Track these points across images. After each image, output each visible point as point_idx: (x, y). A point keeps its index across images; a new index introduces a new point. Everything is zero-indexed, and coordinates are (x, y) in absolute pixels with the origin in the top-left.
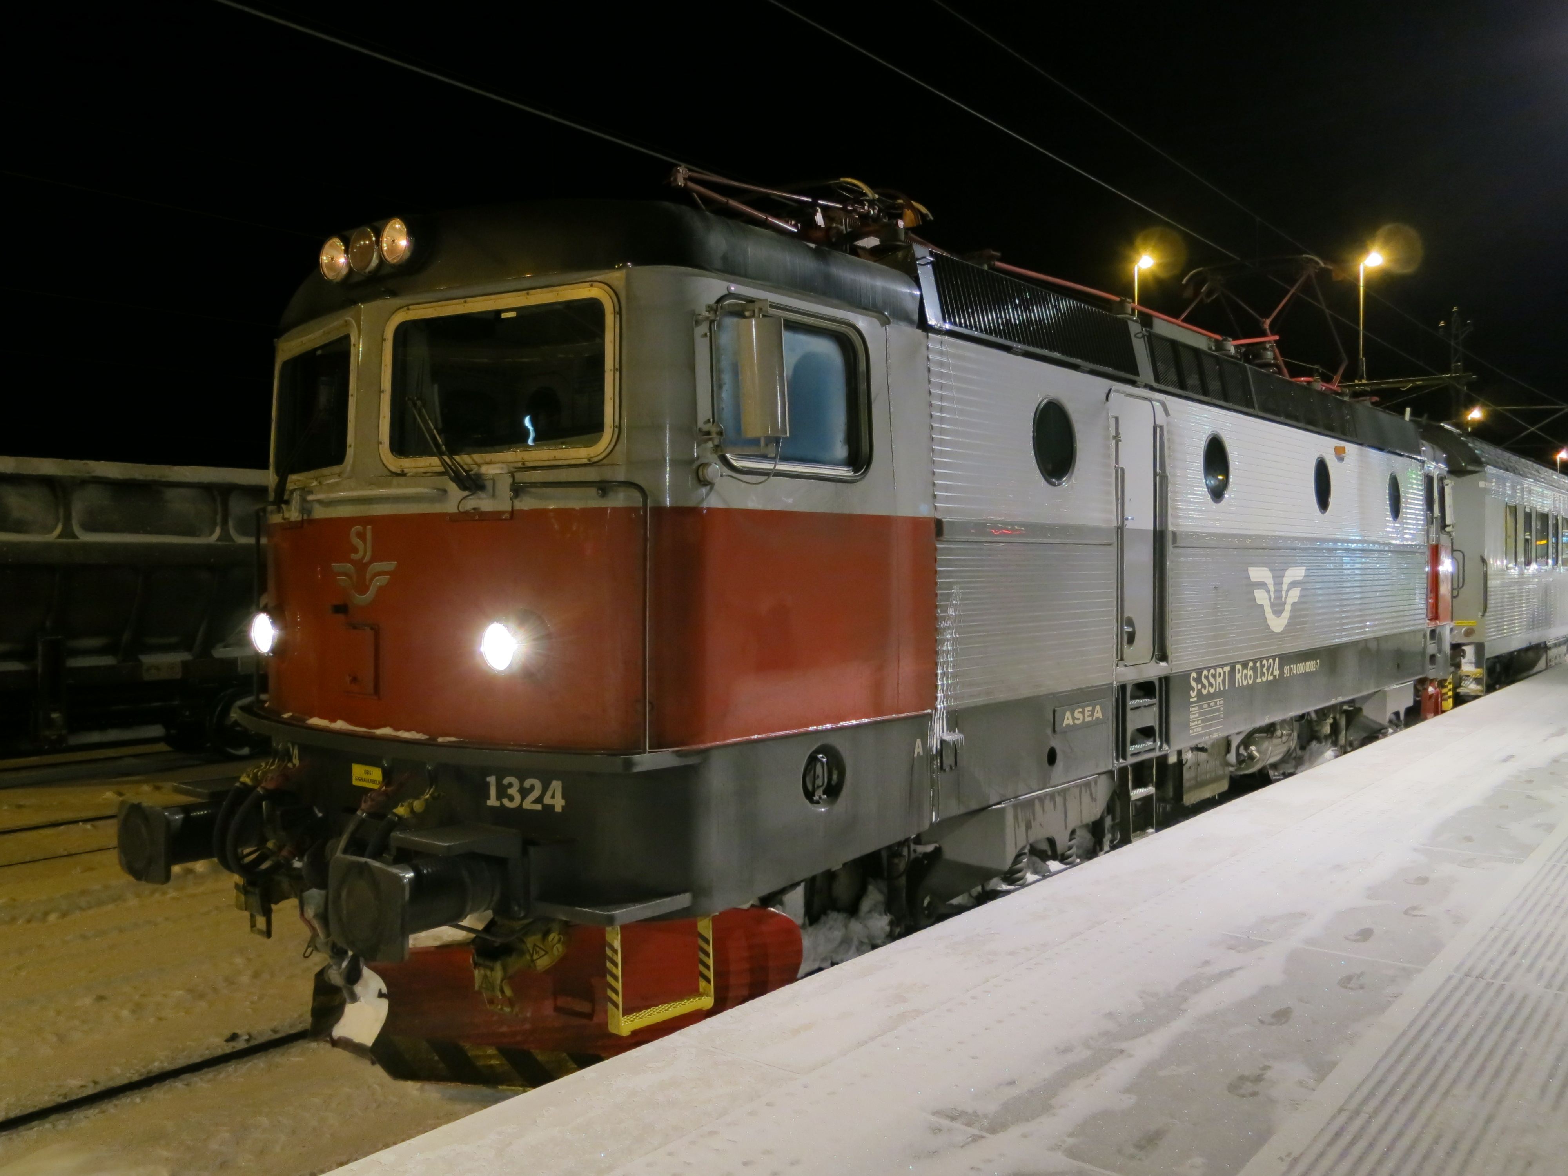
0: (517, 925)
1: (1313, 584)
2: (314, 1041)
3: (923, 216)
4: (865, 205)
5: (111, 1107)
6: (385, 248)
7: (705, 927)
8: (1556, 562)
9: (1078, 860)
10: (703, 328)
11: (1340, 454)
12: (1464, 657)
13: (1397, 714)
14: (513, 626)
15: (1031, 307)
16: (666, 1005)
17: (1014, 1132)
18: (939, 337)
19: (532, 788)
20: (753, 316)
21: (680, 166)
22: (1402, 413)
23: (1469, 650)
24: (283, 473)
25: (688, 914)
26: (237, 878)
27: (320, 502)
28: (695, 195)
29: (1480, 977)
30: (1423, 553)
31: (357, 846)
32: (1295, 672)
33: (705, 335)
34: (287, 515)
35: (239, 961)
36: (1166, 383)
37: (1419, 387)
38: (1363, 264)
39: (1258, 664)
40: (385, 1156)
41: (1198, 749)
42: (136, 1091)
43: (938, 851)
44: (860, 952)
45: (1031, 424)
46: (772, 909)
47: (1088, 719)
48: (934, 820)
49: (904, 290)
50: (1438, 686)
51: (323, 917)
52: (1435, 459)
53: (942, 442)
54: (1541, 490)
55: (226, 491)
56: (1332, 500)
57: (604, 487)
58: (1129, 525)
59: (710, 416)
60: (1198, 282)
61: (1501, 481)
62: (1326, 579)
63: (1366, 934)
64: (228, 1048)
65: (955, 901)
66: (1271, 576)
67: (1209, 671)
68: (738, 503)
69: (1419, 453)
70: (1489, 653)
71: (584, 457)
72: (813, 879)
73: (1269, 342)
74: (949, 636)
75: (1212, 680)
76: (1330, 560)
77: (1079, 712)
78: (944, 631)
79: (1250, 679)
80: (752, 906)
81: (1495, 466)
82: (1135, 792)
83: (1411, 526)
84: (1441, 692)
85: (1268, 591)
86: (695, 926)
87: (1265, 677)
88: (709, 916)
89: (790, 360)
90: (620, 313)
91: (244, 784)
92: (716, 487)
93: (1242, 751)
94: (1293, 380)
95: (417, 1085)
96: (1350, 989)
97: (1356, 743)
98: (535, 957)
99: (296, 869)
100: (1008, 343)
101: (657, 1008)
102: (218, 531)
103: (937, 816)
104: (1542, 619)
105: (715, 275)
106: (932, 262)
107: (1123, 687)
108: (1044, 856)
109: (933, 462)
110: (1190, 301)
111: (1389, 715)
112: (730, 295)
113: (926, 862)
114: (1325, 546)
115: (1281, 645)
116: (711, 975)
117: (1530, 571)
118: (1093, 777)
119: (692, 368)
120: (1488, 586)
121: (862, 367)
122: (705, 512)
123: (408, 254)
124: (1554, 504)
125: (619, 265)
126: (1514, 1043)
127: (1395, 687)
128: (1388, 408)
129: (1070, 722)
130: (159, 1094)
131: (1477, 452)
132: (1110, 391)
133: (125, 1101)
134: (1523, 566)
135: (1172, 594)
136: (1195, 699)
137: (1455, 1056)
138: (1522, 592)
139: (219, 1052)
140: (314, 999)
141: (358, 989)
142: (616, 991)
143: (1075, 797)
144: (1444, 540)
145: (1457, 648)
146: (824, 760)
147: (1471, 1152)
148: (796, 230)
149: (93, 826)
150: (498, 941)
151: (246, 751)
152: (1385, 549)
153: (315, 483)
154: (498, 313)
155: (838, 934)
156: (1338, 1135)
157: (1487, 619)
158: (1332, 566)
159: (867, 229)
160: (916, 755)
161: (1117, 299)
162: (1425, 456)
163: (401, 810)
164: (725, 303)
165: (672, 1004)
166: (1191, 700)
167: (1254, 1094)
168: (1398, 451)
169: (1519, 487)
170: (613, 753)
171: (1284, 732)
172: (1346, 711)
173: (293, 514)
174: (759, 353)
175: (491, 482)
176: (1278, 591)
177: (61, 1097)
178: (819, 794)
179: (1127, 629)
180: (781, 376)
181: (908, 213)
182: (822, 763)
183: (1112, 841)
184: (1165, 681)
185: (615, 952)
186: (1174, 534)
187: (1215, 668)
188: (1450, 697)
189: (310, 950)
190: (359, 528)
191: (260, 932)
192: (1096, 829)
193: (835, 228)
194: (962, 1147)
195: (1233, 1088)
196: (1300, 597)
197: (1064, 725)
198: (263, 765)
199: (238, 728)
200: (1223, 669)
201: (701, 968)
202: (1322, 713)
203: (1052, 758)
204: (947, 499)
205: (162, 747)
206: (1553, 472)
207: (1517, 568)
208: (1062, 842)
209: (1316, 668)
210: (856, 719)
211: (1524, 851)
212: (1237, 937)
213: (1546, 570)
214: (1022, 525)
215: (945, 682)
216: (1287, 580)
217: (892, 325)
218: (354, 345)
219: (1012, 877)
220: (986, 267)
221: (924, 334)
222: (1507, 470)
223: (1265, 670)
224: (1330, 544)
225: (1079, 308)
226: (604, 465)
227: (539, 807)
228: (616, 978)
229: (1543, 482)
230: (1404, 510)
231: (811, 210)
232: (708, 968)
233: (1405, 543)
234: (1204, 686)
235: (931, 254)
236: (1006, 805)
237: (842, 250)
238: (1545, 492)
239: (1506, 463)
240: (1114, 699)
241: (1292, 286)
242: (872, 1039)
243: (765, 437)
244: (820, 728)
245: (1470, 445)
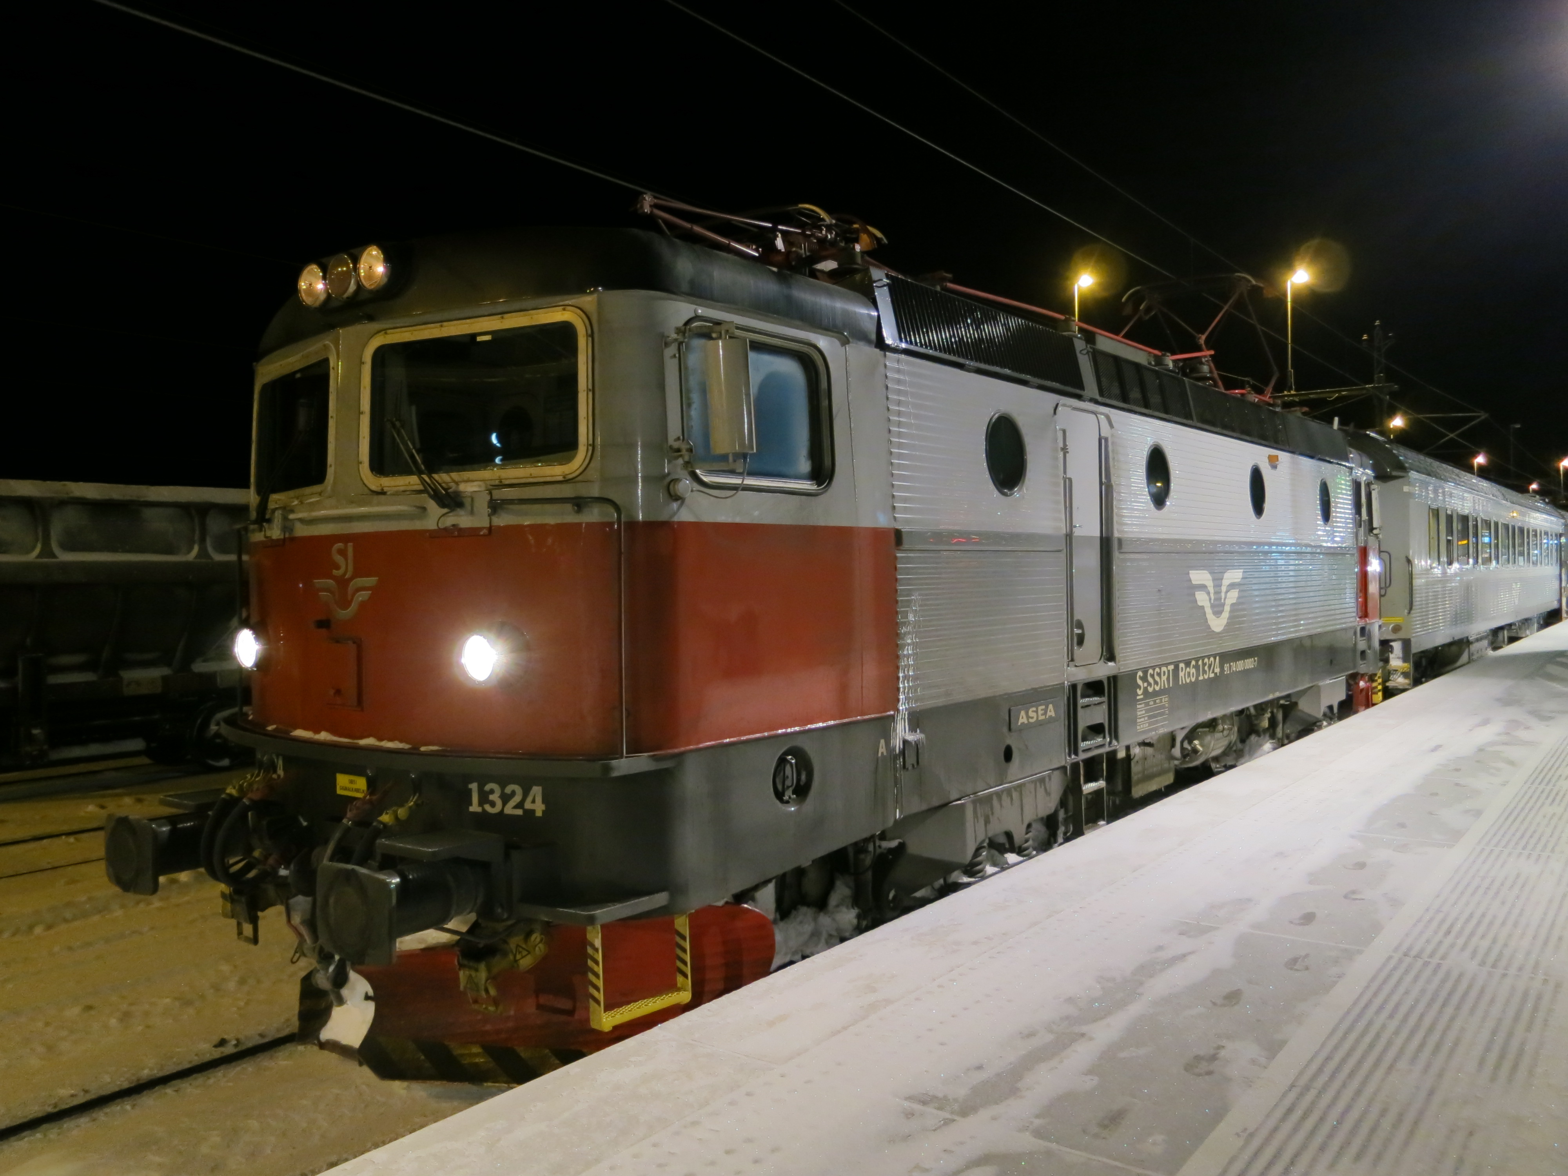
0: (500, 927)
1: (1250, 586)
2: (302, 1044)
3: (878, 240)
4: (823, 230)
5: (102, 1115)
6: (363, 274)
7: (682, 924)
8: (1476, 562)
9: (1034, 853)
10: (672, 350)
11: (1273, 462)
12: (1392, 652)
13: (1331, 708)
14: (492, 636)
15: (982, 326)
16: (645, 1000)
17: (984, 1114)
18: (896, 355)
19: (513, 793)
20: (720, 337)
21: (646, 194)
22: (1331, 422)
23: (1397, 646)
24: (264, 493)
25: (667, 912)
26: (223, 887)
27: (301, 520)
28: (660, 221)
29: (1418, 956)
30: (1353, 555)
31: (343, 853)
32: (1234, 669)
33: (675, 356)
34: (268, 534)
35: (225, 968)
36: (1110, 397)
37: (1344, 396)
38: (1291, 281)
39: (1200, 662)
40: (378, 1155)
41: (1144, 744)
42: (126, 1099)
43: (902, 847)
44: (829, 945)
45: (984, 437)
46: (746, 906)
47: (1041, 718)
48: (898, 817)
49: (863, 311)
50: (1369, 681)
51: (311, 924)
52: (1362, 466)
53: (900, 456)
54: (1461, 494)
55: (203, 510)
56: (1267, 506)
57: (579, 503)
58: (1077, 532)
59: (680, 434)
60: (1137, 299)
61: (1424, 485)
62: (1262, 580)
63: (1308, 918)
64: (217, 1053)
65: (919, 894)
66: (1211, 578)
67: (1154, 670)
68: (708, 517)
69: (1347, 460)
70: (1415, 649)
71: (559, 474)
72: (784, 875)
73: (1205, 356)
74: (909, 641)
75: (1157, 678)
76: (1266, 562)
77: (1033, 711)
78: (905, 636)
79: (1193, 677)
80: (727, 903)
81: (1418, 472)
82: (1087, 786)
83: (1341, 530)
84: (1371, 685)
85: (1208, 593)
86: (673, 923)
87: (1206, 674)
88: (685, 913)
89: (755, 379)
90: (592, 335)
91: (230, 795)
92: (687, 501)
93: (1186, 745)
94: (1228, 392)
95: (405, 1084)
96: (1297, 970)
97: (1293, 736)
98: (518, 957)
99: (282, 877)
100: (961, 360)
101: (637, 1003)
102: (196, 549)
103: (901, 813)
104: (1464, 615)
105: (683, 298)
106: (888, 285)
107: (1074, 687)
108: (1002, 849)
109: (892, 475)
110: (1128, 319)
111: (1323, 708)
112: (697, 318)
113: (891, 857)
114: (1261, 549)
115: (1221, 643)
116: (688, 971)
117: (1452, 570)
118: (1047, 772)
119: (661, 386)
120: (1414, 584)
121: (824, 385)
122: (676, 526)
123: (385, 280)
124: (1474, 507)
125: (590, 290)
126: (1452, 1019)
127: (1328, 682)
128: (1315, 418)
129: (1025, 720)
130: (149, 1101)
131: (1401, 458)
132: (1057, 405)
133: (115, 1108)
134: (1446, 566)
135: (1118, 598)
136: (1142, 697)
137: (1397, 1033)
138: (1445, 590)
139: (208, 1058)
140: (301, 1003)
141: (345, 992)
142: (597, 989)
143: (1030, 792)
144: (1372, 542)
145: (1385, 644)
146: (793, 761)
147: (1416, 1123)
148: (757, 255)
149: (76, 839)
150: (482, 943)
151: (226, 762)
152: (1316, 551)
153: (296, 502)
154: (473, 336)
155: (808, 928)
156: (1290, 1111)
157: (1414, 615)
158: (1268, 568)
159: (824, 253)
160: (880, 755)
161: (1062, 317)
162: (1353, 463)
163: (386, 818)
164: (692, 326)
165: (651, 1000)
166: (1138, 698)
167: (1210, 1073)
168: (1328, 459)
169: (1440, 491)
170: (592, 758)
171: (1226, 727)
172: (1283, 706)
173: (275, 532)
174: (726, 374)
175: (469, 500)
176: (1218, 593)
177: (51, 1107)
178: (789, 794)
179: (1077, 631)
180: (748, 395)
181: (864, 237)
182: (791, 764)
183: (1065, 833)
184: (1114, 680)
185: (597, 950)
186: (1120, 540)
187: (1160, 666)
188: (1379, 691)
189: (297, 955)
190: (340, 545)
191: (247, 939)
192: (1050, 822)
193: (795, 252)
194: (935, 1130)
195: (1188, 1068)
196: (1239, 598)
197: (1019, 724)
198: (249, 776)
199: (218, 741)
200: (1167, 668)
201: (679, 964)
202: (1260, 708)
203: (1008, 755)
204: (906, 510)
205: (145, 760)
206: (1472, 476)
207: (1440, 568)
208: (1019, 835)
209: (1254, 666)
210: (823, 722)
211: (1456, 835)
212: (1187, 923)
213: (1467, 569)
214: (979, 534)
215: (906, 685)
216: (1226, 582)
217: (851, 344)
218: (333, 368)
219: (973, 870)
220: (938, 288)
221: (882, 353)
222: (1429, 475)
223: (1206, 668)
224: (1266, 547)
225: (1027, 326)
226: (579, 482)
227: (519, 812)
228: (597, 975)
229: (1462, 486)
230: (1334, 514)
231: (771, 236)
232: (685, 963)
233: (1336, 545)
234: (1149, 684)
235: (887, 276)
236: (966, 801)
237: (801, 273)
238: (1465, 495)
239: (1429, 468)
240: (1066, 698)
241: (1226, 303)
242: (845, 1028)
243: (733, 453)
244: (789, 730)
245: (1394, 452)
